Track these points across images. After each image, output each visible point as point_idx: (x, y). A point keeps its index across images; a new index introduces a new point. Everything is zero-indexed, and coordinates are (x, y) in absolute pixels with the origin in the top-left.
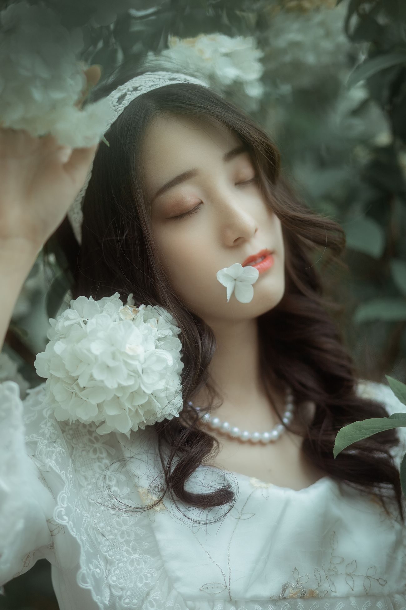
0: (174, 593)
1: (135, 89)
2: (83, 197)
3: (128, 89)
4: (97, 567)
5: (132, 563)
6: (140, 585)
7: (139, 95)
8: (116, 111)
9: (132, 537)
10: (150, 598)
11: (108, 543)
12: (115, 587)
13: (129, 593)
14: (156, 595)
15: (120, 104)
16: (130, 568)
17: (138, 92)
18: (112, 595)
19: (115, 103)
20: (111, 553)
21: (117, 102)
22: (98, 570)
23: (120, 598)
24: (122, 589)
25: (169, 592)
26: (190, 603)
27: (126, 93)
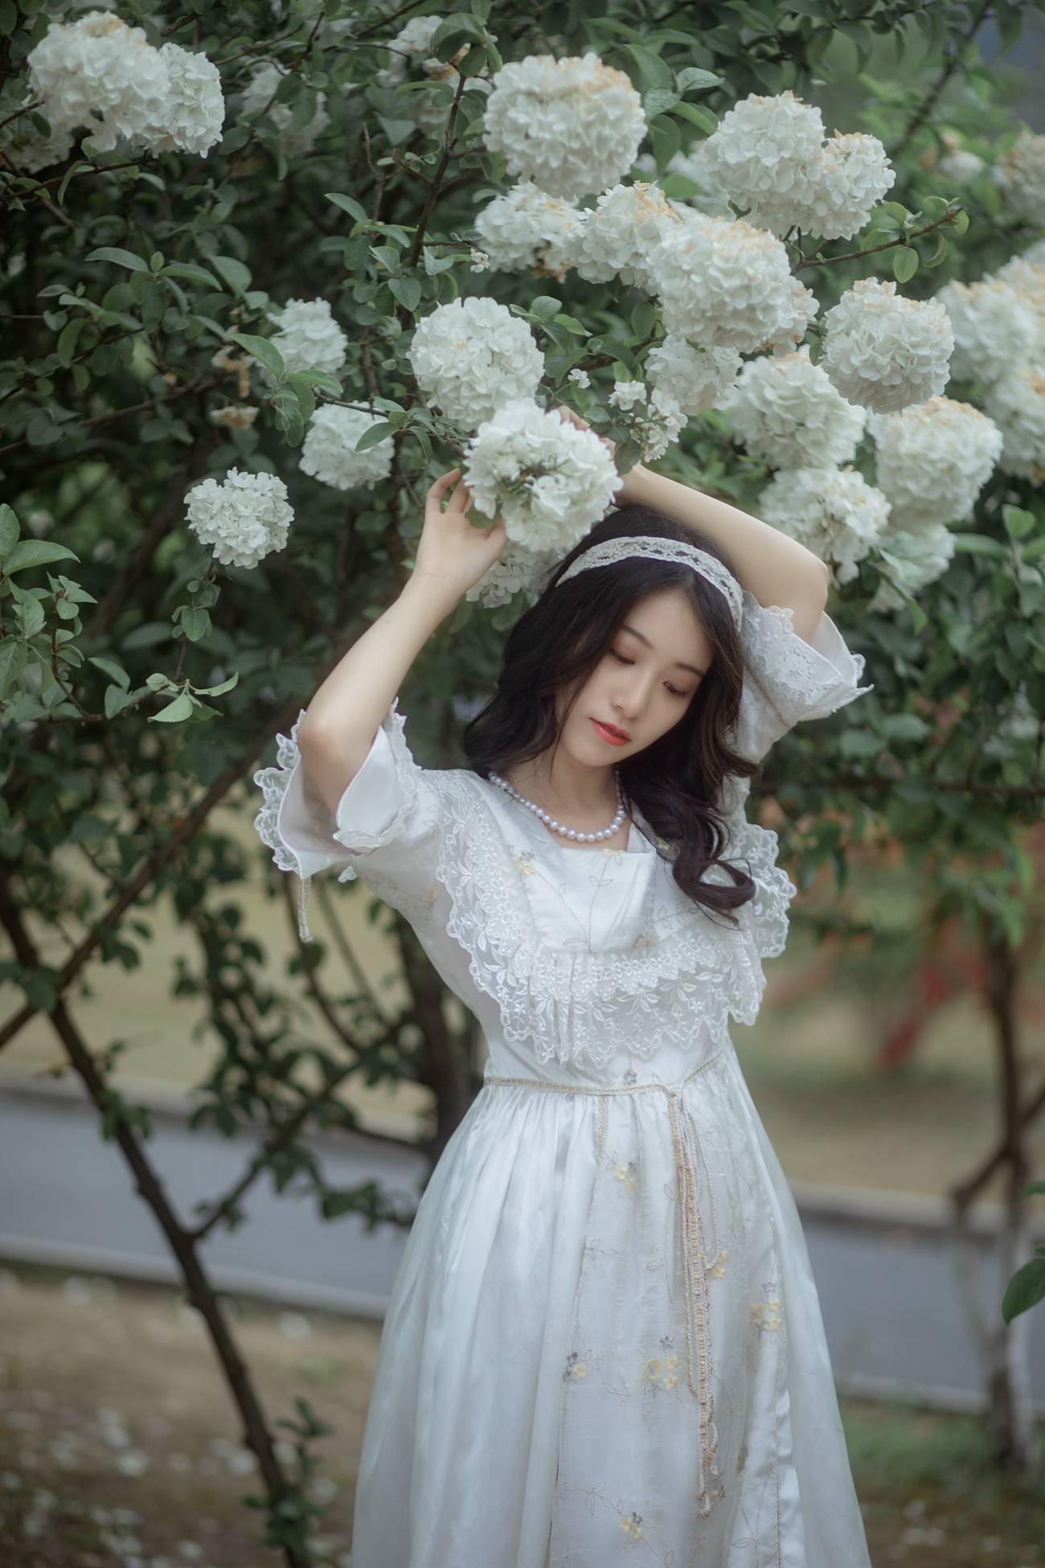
0: (541, 946)
1: (696, 560)
2: (589, 567)
3: (693, 554)
4: (469, 920)
5: (506, 918)
6: (513, 938)
9: (507, 897)
10: (521, 949)
11: (486, 899)
12: (491, 937)
13: (504, 944)
14: (527, 946)
16: (504, 922)
18: (488, 943)
20: (488, 907)
22: (469, 923)
23: (497, 947)
24: (498, 939)
25: (538, 944)
26: (554, 955)
27: (688, 554)
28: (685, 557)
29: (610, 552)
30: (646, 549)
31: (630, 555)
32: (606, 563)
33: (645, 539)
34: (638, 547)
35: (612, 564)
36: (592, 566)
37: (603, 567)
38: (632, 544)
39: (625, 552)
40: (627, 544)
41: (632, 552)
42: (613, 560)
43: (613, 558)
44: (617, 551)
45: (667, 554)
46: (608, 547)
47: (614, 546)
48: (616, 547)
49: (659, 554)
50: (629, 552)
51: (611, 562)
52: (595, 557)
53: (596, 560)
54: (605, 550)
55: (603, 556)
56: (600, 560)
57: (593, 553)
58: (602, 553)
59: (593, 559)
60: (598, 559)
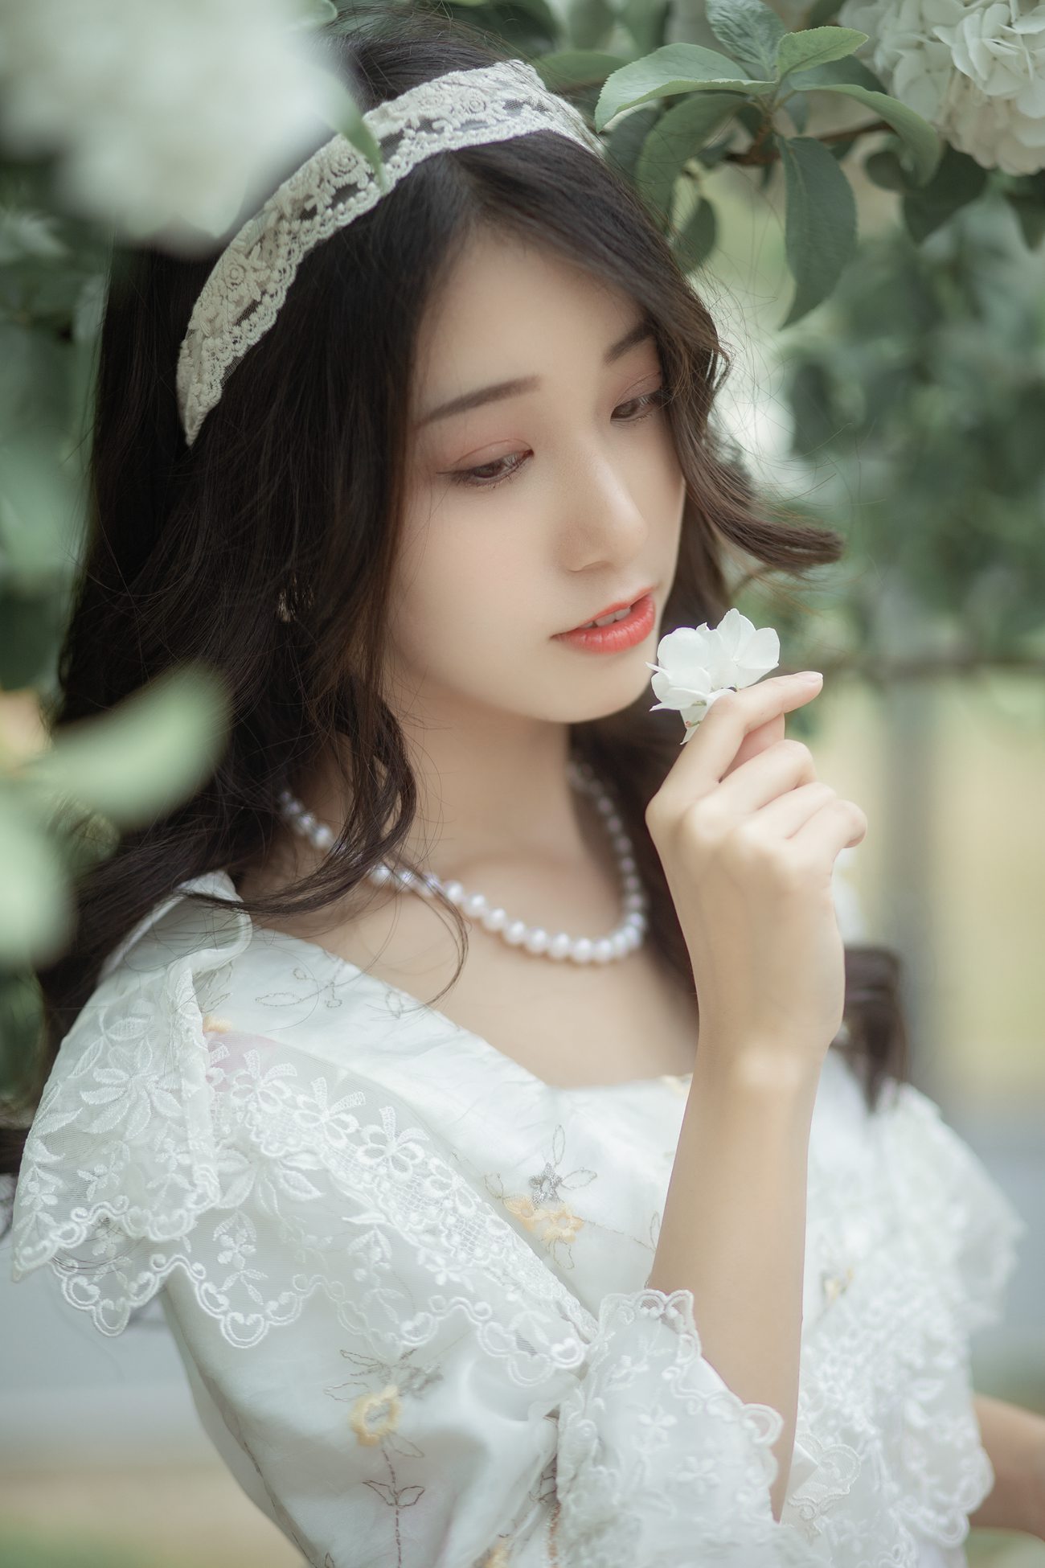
1: (427, 125)
2: (235, 358)
3: (410, 118)
7: (435, 148)
17: (433, 136)
27: (402, 132)
28: (403, 148)
30: (314, 212)
31: (298, 258)
33: (286, 195)
34: (296, 225)
38: (273, 230)
40: (263, 238)
41: (295, 246)
42: (275, 302)
43: (272, 296)
44: (262, 276)
45: (367, 179)
46: (233, 284)
47: (241, 270)
48: (248, 268)
49: (354, 195)
50: (289, 253)
51: (274, 310)
52: (227, 327)
53: (237, 331)
54: (234, 295)
55: (240, 310)
56: (245, 323)
57: (211, 321)
58: (232, 307)
59: (228, 334)
60: (240, 325)
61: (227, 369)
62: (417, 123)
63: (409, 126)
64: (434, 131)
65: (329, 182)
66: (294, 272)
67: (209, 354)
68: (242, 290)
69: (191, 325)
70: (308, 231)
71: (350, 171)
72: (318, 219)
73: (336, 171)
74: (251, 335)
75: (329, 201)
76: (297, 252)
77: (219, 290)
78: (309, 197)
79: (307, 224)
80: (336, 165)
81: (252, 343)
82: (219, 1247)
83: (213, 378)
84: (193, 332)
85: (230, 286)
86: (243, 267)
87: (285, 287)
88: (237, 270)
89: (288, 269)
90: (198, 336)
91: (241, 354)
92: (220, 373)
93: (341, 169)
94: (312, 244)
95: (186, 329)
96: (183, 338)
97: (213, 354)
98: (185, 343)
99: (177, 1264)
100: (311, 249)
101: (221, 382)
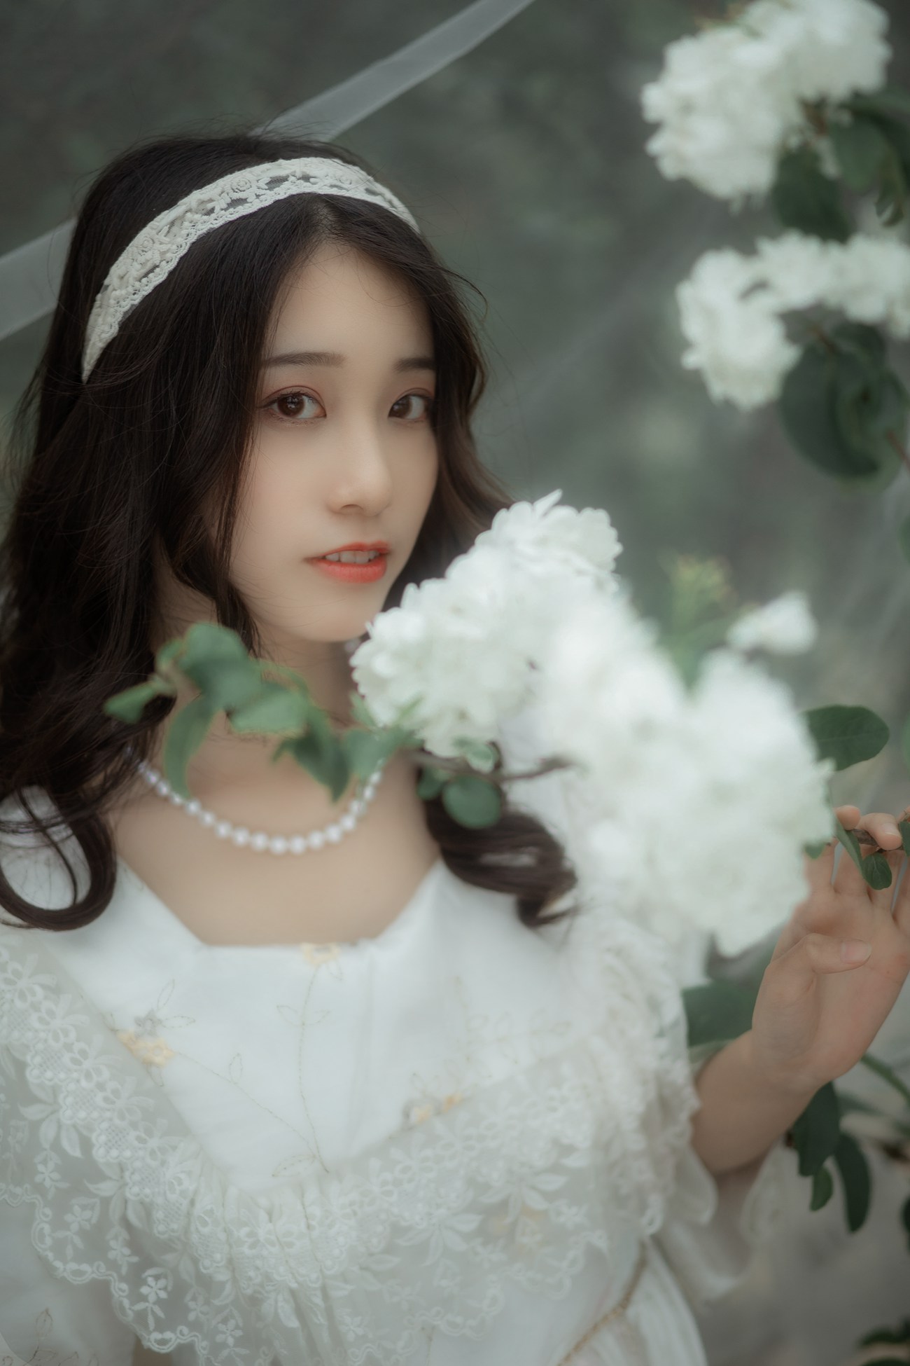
1: (306, 178)
2: (132, 305)
3: (295, 172)
7: (308, 190)
8: (258, 196)
15: (270, 189)
17: (308, 184)
19: (262, 184)
21: (267, 184)
27: (288, 176)
28: (286, 185)
29: (153, 256)
30: (212, 210)
31: (193, 238)
32: (159, 277)
33: (196, 197)
34: (197, 217)
35: (171, 273)
36: (137, 299)
37: (159, 289)
38: (181, 219)
39: (179, 240)
40: (172, 224)
41: (193, 231)
42: (169, 266)
43: (168, 262)
44: (164, 248)
45: (255, 197)
46: (143, 251)
47: (151, 241)
48: (156, 241)
49: (242, 205)
50: (188, 235)
51: (167, 271)
52: (131, 281)
53: (137, 284)
54: (142, 259)
55: (144, 271)
56: (144, 280)
57: (122, 278)
58: (139, 267)
59: (130, 287)
60: (140, 281)
61: (126, 313)
62: (299, 174)
63: (294, 176)
64: (309, 182)
65: (228, 194)
66: (187, 248)
67: (115, 302)
68: (148, 255)
69: (106, 282)
70: (205, 222)
71: (244, 191)
72: (213, 216)
73: (234, 188)
74: (147, 288)
75: (225, 206)
76: (193, 235)
77: (132, 255)
78: (211, 200)
79: (206, 218)
80: (235, 184)
81: (146, 293)
82: (144, 1282)
83: (114, 320)
84: (108, 286)
85: (141, 252)
86: (153, 240)
87: (179, 256)
88: (148, 241)
89: (184, 245)
90: (110, 288)
91: (136, 302)
92: (119, 317)
93: (239, 187)
94: (205, 231)
95: (102, 284)
96: (98, 292)
97: (118, 302)
98: (99, 296)
99: (111, 1278)
100: (204, 233)
101: (119, 324)
